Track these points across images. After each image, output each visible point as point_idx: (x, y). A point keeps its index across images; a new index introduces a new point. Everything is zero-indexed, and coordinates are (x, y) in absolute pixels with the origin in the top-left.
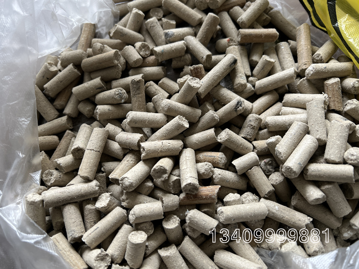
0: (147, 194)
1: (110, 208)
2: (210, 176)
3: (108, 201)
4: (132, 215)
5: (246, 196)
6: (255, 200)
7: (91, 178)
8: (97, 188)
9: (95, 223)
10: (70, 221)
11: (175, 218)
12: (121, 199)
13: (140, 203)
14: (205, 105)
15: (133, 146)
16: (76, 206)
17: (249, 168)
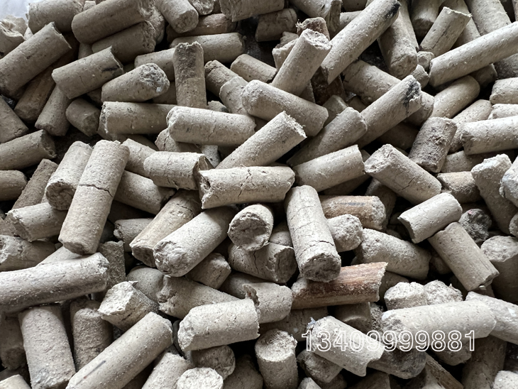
0: (217, 286)
1: (133, 317)
2: (356, 246)
3: (129, 298)
4: (186, 330)
5: (434, 288)
6: (455, 297)
7: (88, 247)
8: (103, 270)
9: (99, 351)
10: (38, 348)
11: (284, 337)
12: (159, 297)
13: (203, 303)
14: (335, 100)
15: (183, 179)
16: (54, 313)
17: (440, 227)
